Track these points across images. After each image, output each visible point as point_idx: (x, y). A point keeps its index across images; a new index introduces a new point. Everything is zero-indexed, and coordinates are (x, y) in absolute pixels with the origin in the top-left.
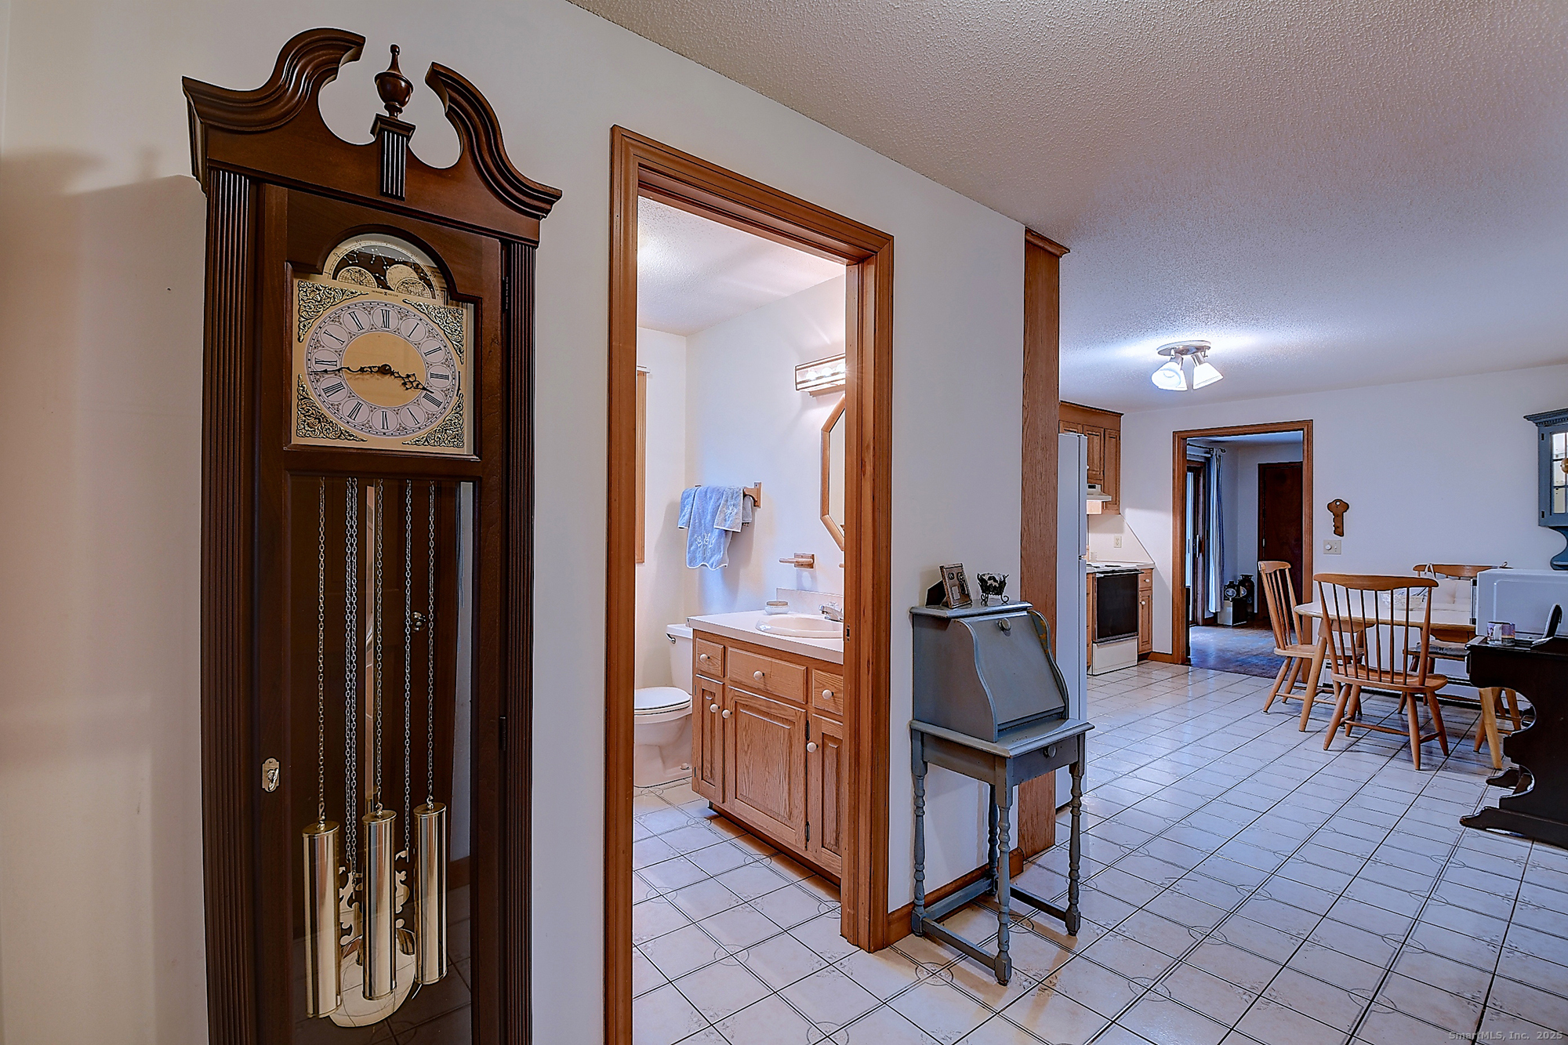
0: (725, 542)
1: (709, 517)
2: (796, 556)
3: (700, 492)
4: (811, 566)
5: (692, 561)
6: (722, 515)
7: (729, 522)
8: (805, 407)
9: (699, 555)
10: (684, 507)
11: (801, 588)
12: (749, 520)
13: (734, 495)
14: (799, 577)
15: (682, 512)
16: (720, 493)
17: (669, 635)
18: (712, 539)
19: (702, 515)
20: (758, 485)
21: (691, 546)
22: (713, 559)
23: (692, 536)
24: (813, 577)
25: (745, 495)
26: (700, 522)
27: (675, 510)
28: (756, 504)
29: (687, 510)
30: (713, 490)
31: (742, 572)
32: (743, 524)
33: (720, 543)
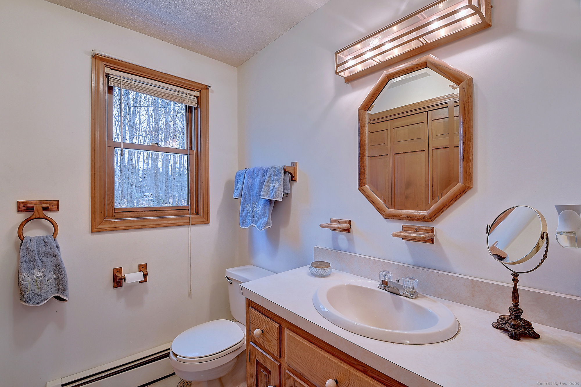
0: (269, 209)
1: (256, 190)
2: (333, 221)
3: (249, 172)
4: (348, 230)
5: (244, 223)
6: (267, 188)
7: (273, 194)
8: (339, 93)
9: (249, 218)
10: (238, 183)
11: (337, 248)
12: (288, 191)
13: (276, 172)
14: (335, 239)
15: (236, 187)
16: (265, 171)
17: (227, 277)
18: (259, 206)
19: (251, 188)
20: (294, 165)
21: (243, 211)
22: (260, 222)
23: (244, 204)
24: (350, 241)
25: (285, 172)
26: (249, 194)
27: (230, 186)
28: (293, 179)
29: (240, 185)
30: (259, 170)
31: (282, 231)
32: (283, 194)
33: (265, 210)
